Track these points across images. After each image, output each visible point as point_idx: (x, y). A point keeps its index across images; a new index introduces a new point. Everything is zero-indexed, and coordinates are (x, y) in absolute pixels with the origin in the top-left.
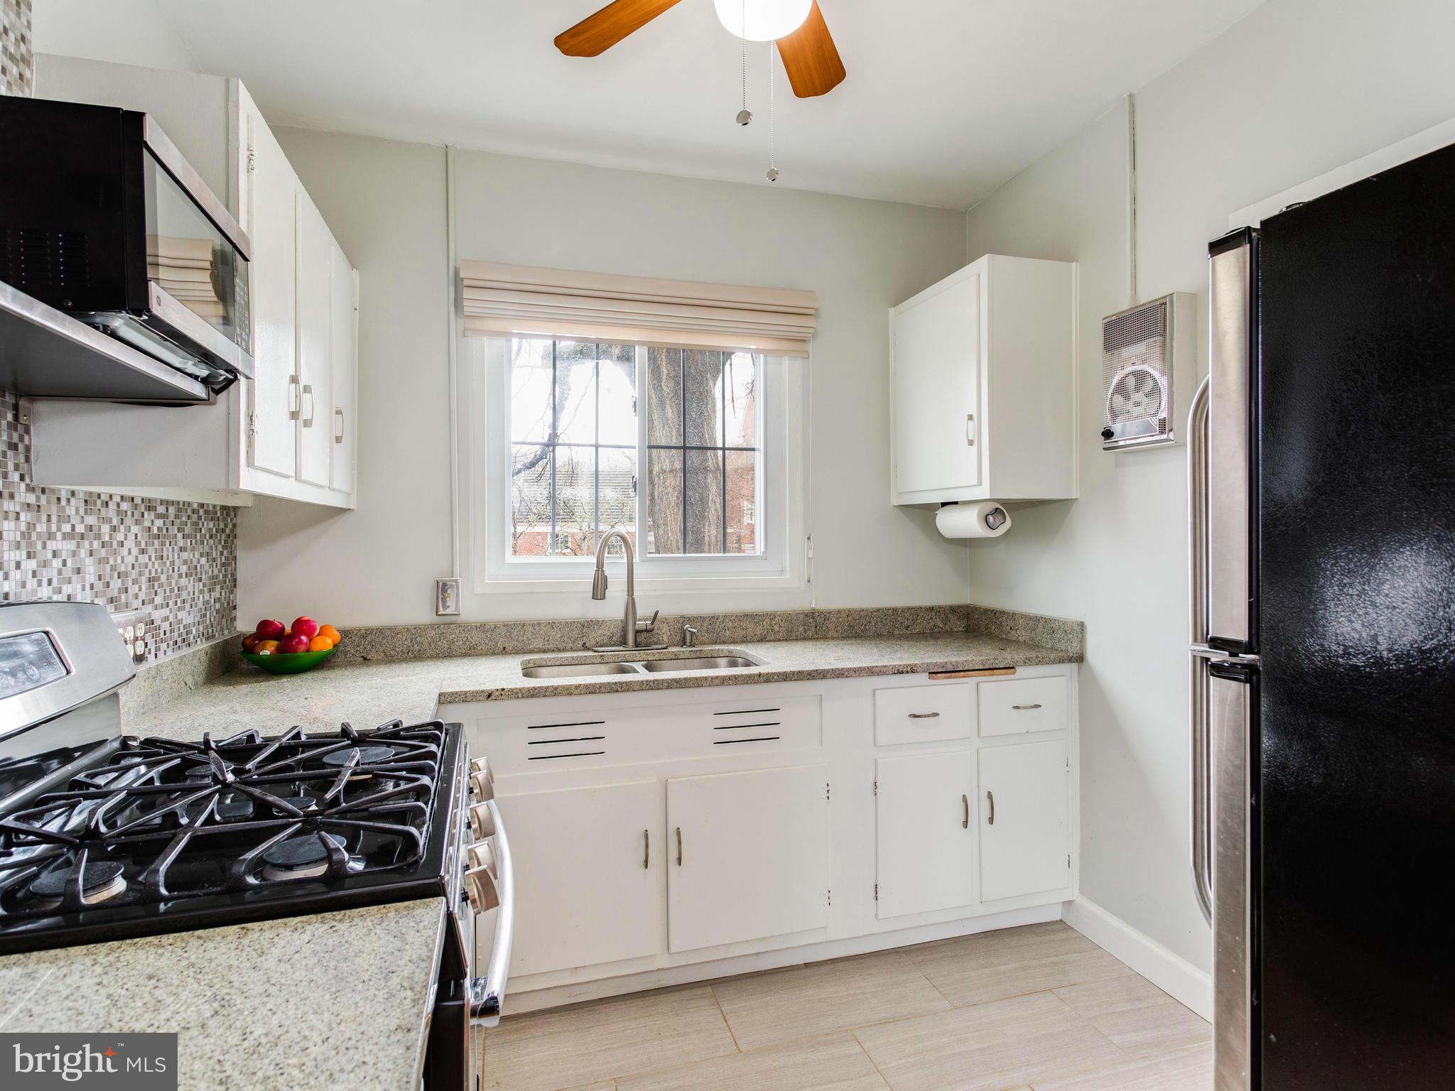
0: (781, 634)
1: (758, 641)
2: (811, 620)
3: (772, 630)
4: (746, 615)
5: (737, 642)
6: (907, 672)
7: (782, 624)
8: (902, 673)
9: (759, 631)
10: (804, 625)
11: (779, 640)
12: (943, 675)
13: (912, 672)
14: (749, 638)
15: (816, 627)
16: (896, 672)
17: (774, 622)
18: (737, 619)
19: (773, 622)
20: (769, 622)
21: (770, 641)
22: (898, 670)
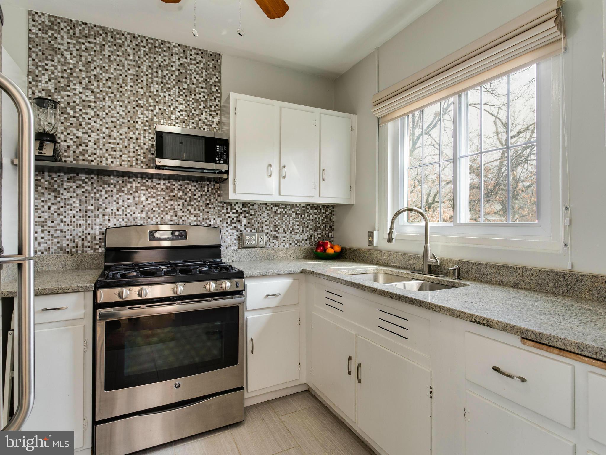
0: (531, 285)
1: (512, 287)
2: (562, 279)
3: (524, 281)
4: (503, 266)
5: (495, 284)
6: (484, 324)
7: (533, 278)
8: (479, 323)
9: (512, 279)
10: (554, 282)
11: (530, 290)
12: (532, 343)
13: (488, 326)
14: (505, 283)
15: (567, 286)
16: (473, 320)
17: (526, 275)
18: (495, 268)
19: (524, 275)
20: (521, 274)
21: (522, 289)
22: (475, 320)
